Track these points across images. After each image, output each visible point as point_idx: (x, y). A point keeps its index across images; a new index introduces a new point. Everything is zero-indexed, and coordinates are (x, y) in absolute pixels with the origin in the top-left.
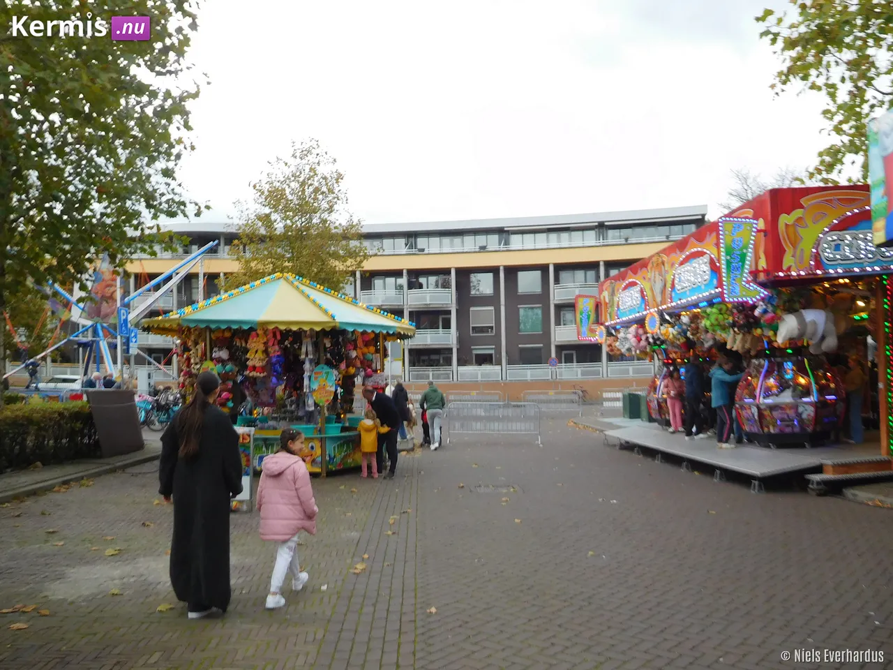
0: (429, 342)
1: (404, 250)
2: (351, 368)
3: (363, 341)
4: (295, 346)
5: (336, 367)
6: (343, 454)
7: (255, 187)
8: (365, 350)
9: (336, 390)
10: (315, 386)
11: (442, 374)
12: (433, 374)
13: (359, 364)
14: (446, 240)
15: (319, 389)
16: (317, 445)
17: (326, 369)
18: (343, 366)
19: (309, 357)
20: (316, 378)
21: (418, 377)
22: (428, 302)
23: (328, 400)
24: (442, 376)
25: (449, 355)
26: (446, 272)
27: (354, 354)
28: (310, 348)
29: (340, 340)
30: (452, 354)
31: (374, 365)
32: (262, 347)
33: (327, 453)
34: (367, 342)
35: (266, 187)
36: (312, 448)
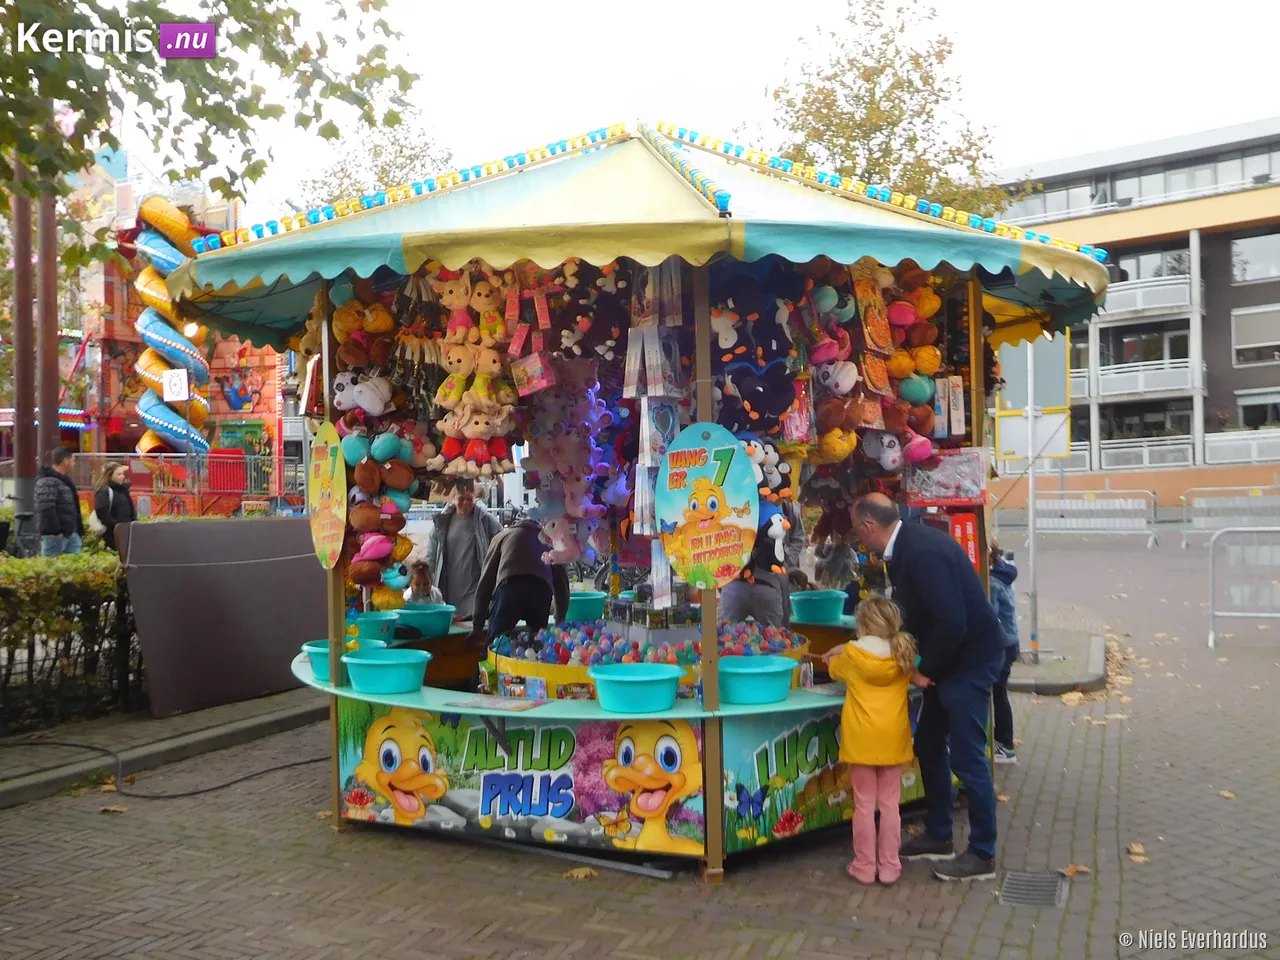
0: (1141, 388)
1: (1089, 207)
2: (838, 432)
3: (893, 326)
4: (600, 349)
5: (768, 429)
6: (804, 777)
7: (777, 95)
8: (902, 361)
9: (765, 525)
10: (674, 511)
11: (1171, 451)
12: (1151, 452)
13: (873, 416)
14: (1179, 177)
15: (691, 523)
16: (687, 747)
17: (721, 438)
18: (798, 423)
19: (651, 393)
20: (678, 479)
21: (1117, 460)
22: (1140, 306)
23: (726, 570)
24: (1170, 456)
25: (1185, 413)
26: (1177, 241)
27: (846, 377)
28: (655, 358)
29: (783, 316)
30: (1192, 408)
31: (939, 422)
32: (488, 362)
33: (731, 778)
34: (909, 330)
35: (798, 94)
36: (670, 758)
